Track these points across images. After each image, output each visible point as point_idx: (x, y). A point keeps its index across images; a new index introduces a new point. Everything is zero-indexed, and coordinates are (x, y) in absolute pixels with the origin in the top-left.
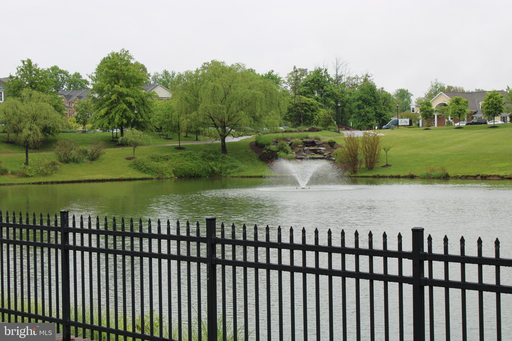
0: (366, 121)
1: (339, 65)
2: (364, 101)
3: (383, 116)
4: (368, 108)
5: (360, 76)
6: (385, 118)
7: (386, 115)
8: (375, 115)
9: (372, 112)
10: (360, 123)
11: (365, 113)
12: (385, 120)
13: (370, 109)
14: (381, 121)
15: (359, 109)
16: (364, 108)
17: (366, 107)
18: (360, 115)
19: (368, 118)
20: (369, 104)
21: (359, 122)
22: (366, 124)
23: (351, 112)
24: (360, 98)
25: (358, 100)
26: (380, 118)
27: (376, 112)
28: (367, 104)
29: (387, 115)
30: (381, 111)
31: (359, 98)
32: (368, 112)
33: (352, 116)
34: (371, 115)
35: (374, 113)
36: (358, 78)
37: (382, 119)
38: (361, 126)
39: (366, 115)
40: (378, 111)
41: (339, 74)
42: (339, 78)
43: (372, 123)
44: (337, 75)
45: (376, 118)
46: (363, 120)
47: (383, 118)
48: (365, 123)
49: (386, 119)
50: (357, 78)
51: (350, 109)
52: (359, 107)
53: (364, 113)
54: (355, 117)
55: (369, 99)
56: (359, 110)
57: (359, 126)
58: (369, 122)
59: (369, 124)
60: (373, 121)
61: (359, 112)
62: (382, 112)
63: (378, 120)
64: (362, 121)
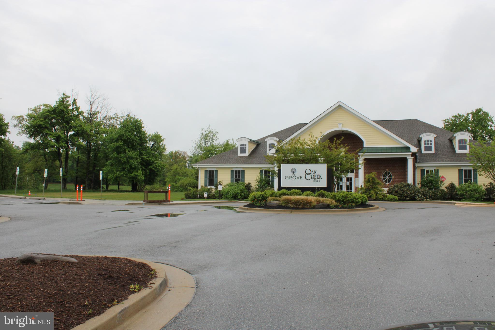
0: (128, 170)
1: (95, 99)
2: (125, 142)
3: (151, 165)
4: (131, 152)
5: (120, 115)
6: (153, 167)
7: (155, 164)
8: (140, 163)
9: (137, 159)
10: (118, 173)
11: (127, 159)
12: (153, 170)
13: (134, 154)
14: (148, 171)
15: (119, 153)
16: (125, 153)
17: (129, 151)
18: (120, 161)
19: (131, 166)
20: (134, 148)
21: (117, 171)
22: (127, 174)
23: (107, 158)
24: (120, 138)
25: (117, 140)
26: (146, 168)
27: (142, 159)
28: (130, 146)
29: (156, 163)
30: (148, 158)
31: (119, 137)
32: (131, 158)
33: (107, 163)
34: (135, 163)
35: (139, 160)
36: (117, 117)
37: (151, 168)
38: (120, 177)
39: (128, 162)
40: (145, 157)
41: (93, 110)
42: (93, 114)
43: (136, 174)
44: (91, 110)
45: (142, 168)
46: (124, 169)
47: (151, 167)
48: (126, 173)
49: (156, 168)
50: (116, 117)
51: (105, 153)
52: (118, 150)
53: (125, 158)
54: (112, 165)
55: (133, 140)
56: (118, 155)
57: (117, 177)
58: (132, 173)
59: (132, 175)
60: (137, 172)
61: (117, 158)
62: (150, 159)
63: (144, 170)
64: (121, 171)
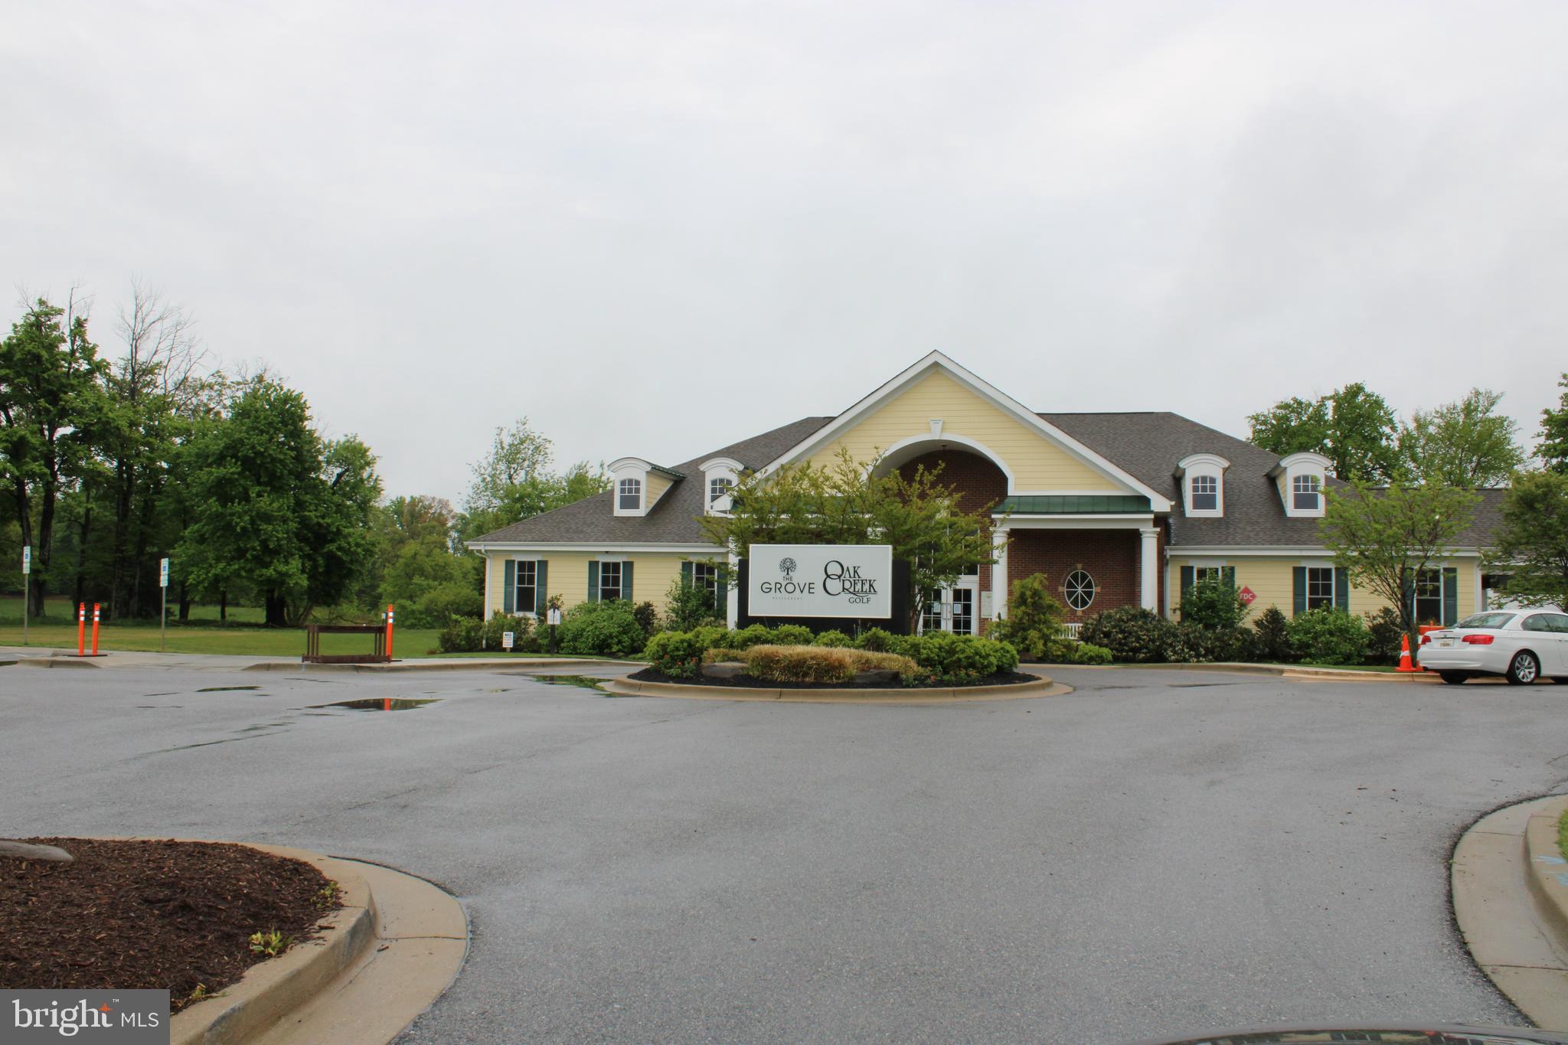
0: (255, 557)
1: (148, 321)
2: (248, 464)
3: (333, 541)
4: (266, 498)
5: (232, 377)
6: (340, 548)
7: (345, 537)
8: (297, 535)
9: (285, 521)
10: (222, 565)
11: (253, 522)
12: (339, 559)
13: (276, 505)
14: (321, 561)
15: (225, 499)
16: (247, 499)
17: (259, 495)
18: (229, 527)
19: (264, 544)
20: (275, 485)
21: (218, 560)
22: (251, 571)
23: (185, 516)
24: (231, 451)
25: (220, 459)
26: (315, 549)
27: (304, 522)
28: (264, 479)
29: (349, 535)
30: (323, 517)
31: (227, 447)
32: (267, 518)
33: (187, 532)
34: (277, 533)
35: (293, 526)
36: (222, 385)
37: (330, 552)
38: (228, 579)
39: (257, 531)
40: (312, 515)
41: (142, 357)
42: (141, 372)
43: (283, 568)
44: (134, 357)
45: (300, 549)
46: (240, 553)
47: (333, 547)
48: (249, 566)
49: (347, 552)
50: (220, 384)
51: (180, 501)
52: (222, 490)
53: (247, 518)
54: (202, 539)
55: (274, 460)
56: (224, 506)
57: (217, 579)
58: (267, 566)
59: (270, 572)
60: (287, 563)
61: (219, 516)
62: (328, 520)
63: (309, 557)
64: (233, 558)
